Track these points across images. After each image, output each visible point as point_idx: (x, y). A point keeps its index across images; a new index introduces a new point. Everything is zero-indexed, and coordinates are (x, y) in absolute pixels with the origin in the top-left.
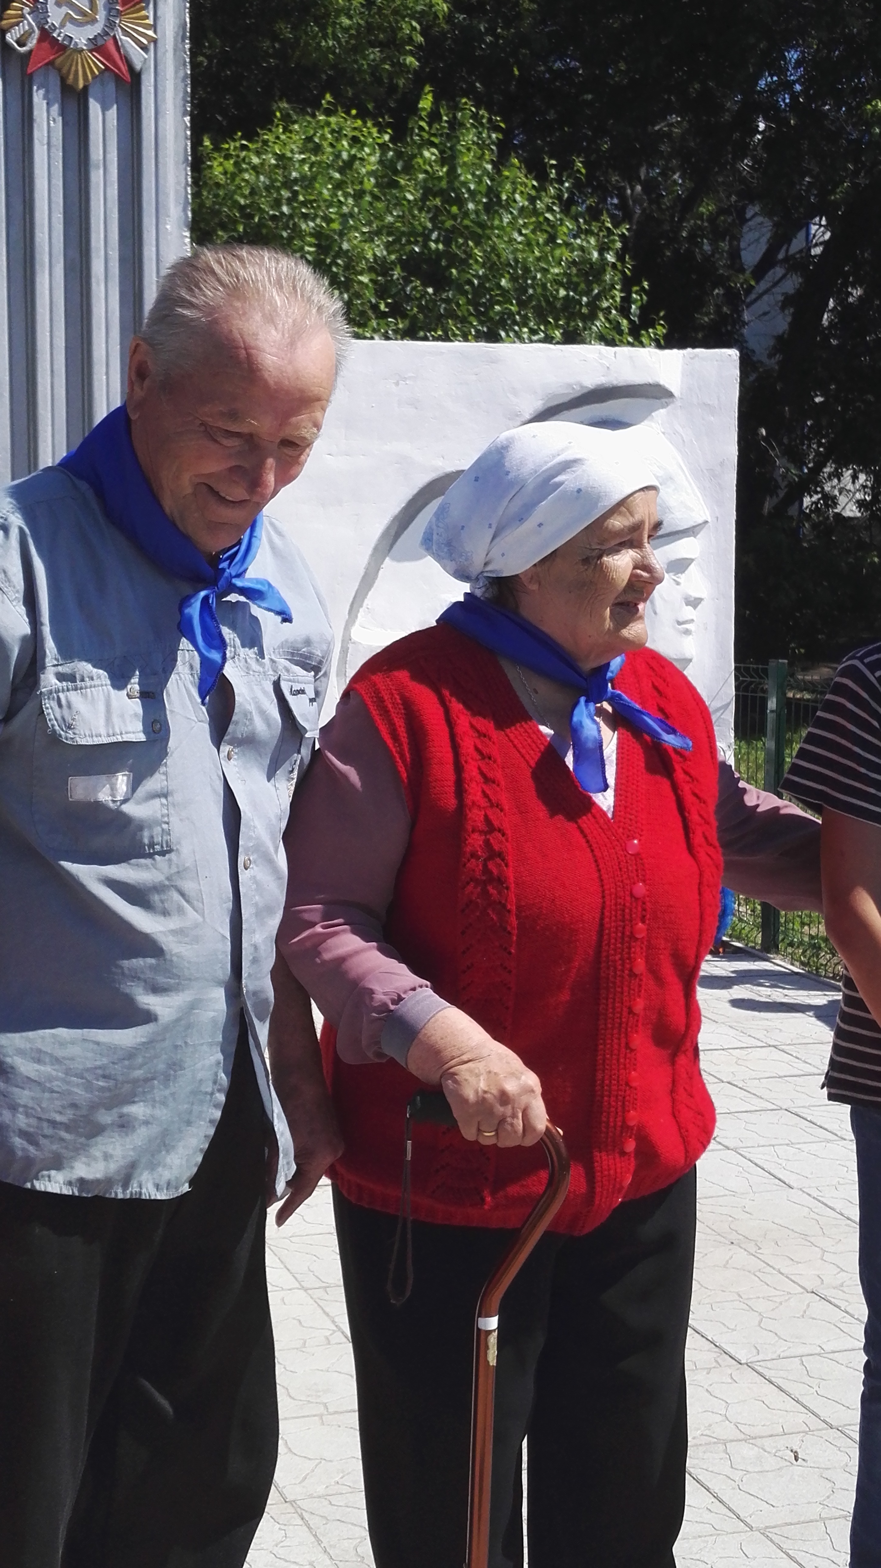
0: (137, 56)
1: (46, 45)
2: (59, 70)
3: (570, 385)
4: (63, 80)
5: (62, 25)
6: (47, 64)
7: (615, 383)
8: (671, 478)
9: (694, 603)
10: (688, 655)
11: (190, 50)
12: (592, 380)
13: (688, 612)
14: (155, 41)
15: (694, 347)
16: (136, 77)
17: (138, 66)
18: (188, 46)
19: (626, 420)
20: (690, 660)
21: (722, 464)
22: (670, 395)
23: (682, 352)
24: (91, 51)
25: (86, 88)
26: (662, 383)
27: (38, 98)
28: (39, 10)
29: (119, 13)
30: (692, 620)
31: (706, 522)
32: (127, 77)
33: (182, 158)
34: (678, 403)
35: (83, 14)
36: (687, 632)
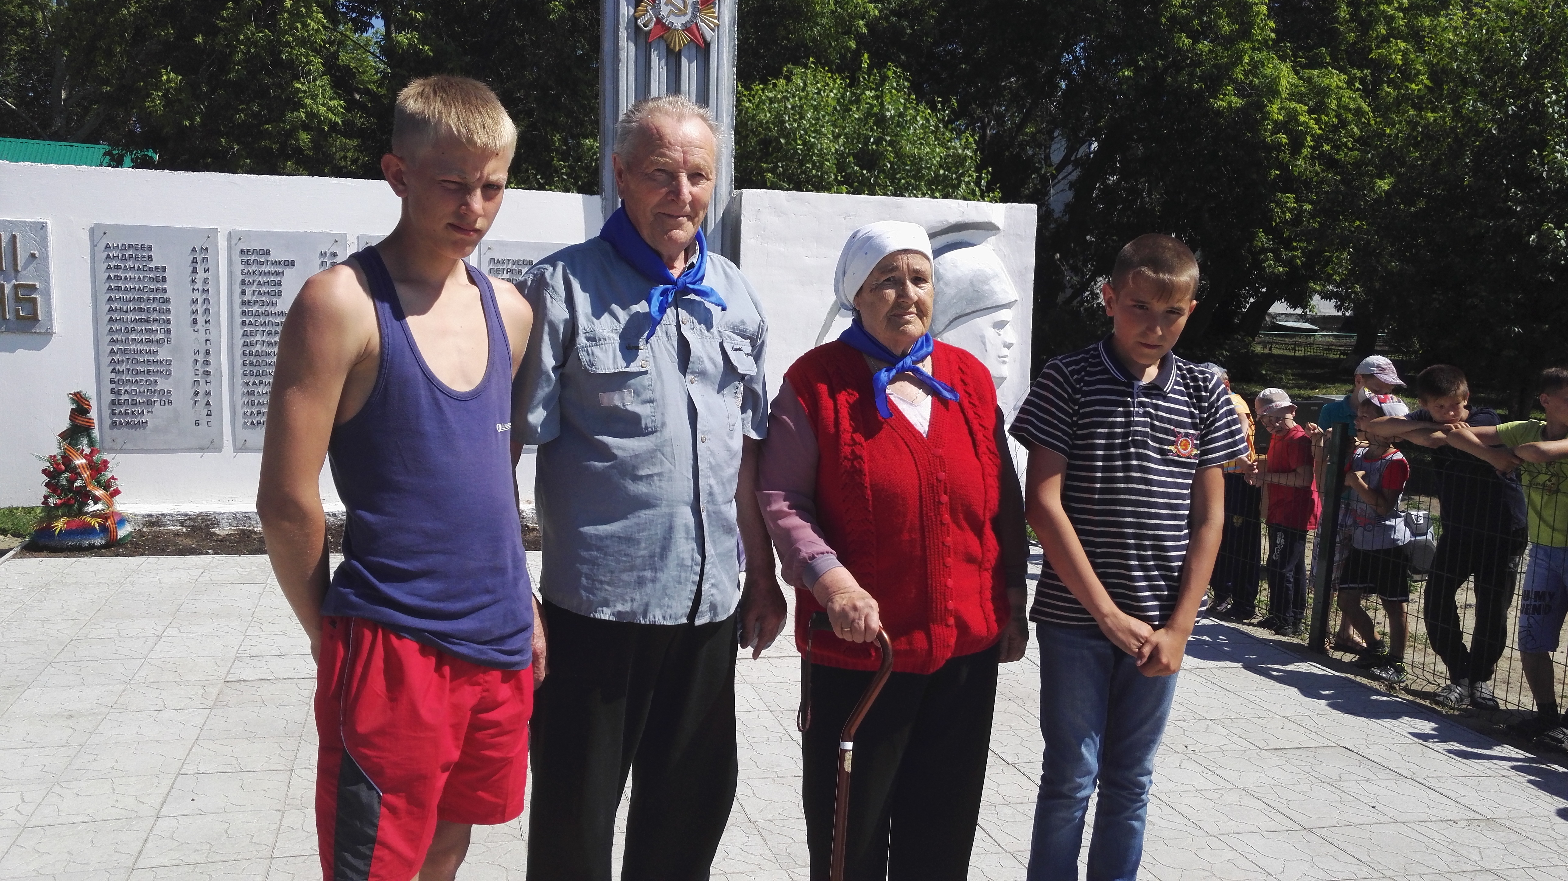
0: (708, 34)
1: (659, 26)
2: (666, 41)
3: (942, 222)
4: (668, 46)
5: (668, 16)
6: (660, 37)
7: (967, 221)
8: (997, 275)
9: (1009, 346)
10: (1004, 376)
11: (738, 30)
12: (953, 219)
13: (1005, 351)
14: (718, 26)
15: (1012, 202)
16: (708, 45)
17: (709, 39)
18: (736, 29)
19: (973, 242)
20: (1006, 378)
21: (1026, 268)
22: (998, 229)
23: (1005, 204)
24: (683, 30)
25: (680, 51)
26: (993, 222)
27: (654, 56)
28: (656, 8)
29: (699, 10)
30: (1007, 356)
31: (1016, 301)
32: (703, 45)
33: (731, 91)
34: (1003, 233)
35: (680, 10)
36: (1004, 362)
